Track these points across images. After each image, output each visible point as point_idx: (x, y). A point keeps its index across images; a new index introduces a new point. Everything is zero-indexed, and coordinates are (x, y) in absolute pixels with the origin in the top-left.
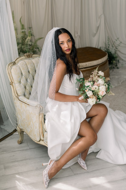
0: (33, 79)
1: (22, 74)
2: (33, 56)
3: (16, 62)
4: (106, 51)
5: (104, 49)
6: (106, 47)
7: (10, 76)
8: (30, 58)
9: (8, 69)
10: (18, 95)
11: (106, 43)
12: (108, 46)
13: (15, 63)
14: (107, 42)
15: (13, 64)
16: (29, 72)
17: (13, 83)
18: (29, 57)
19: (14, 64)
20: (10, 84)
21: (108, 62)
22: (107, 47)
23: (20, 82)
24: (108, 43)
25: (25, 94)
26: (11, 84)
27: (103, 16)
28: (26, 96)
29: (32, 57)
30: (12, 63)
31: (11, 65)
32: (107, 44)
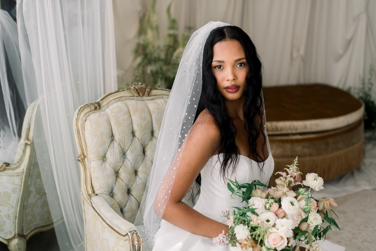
0: (144, 152)
1: (112, 136)
2: (154, 92)
3: (104, 103)
4: (361, 98)
5: (358, 93)
6: (363, 88)
7: (79, 137)
8: (145, 98)
9: (77, 120)
10: (94, 192)
11: (364, 80)
12: (370, 86)
13: (99, 105)
14: (368, 76)
15: (93, 108)
16: (133, 133)
17: (85, 157)
18: (141, 94)
19: (96, 109)
20: (79, 160)
21: (362, 126)
22: (366, 89)
23: (104, 158)
24: (370, 79)
25: (112, 190)
26: (82, 159)
27: (363, 18)
28: (115, 197)
29: (149, 95)
30: (91, 104)
31: (86, 111)
32: (367, 81)
